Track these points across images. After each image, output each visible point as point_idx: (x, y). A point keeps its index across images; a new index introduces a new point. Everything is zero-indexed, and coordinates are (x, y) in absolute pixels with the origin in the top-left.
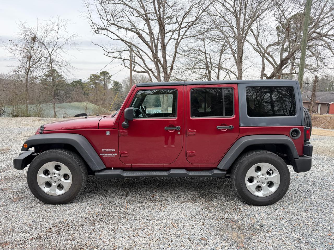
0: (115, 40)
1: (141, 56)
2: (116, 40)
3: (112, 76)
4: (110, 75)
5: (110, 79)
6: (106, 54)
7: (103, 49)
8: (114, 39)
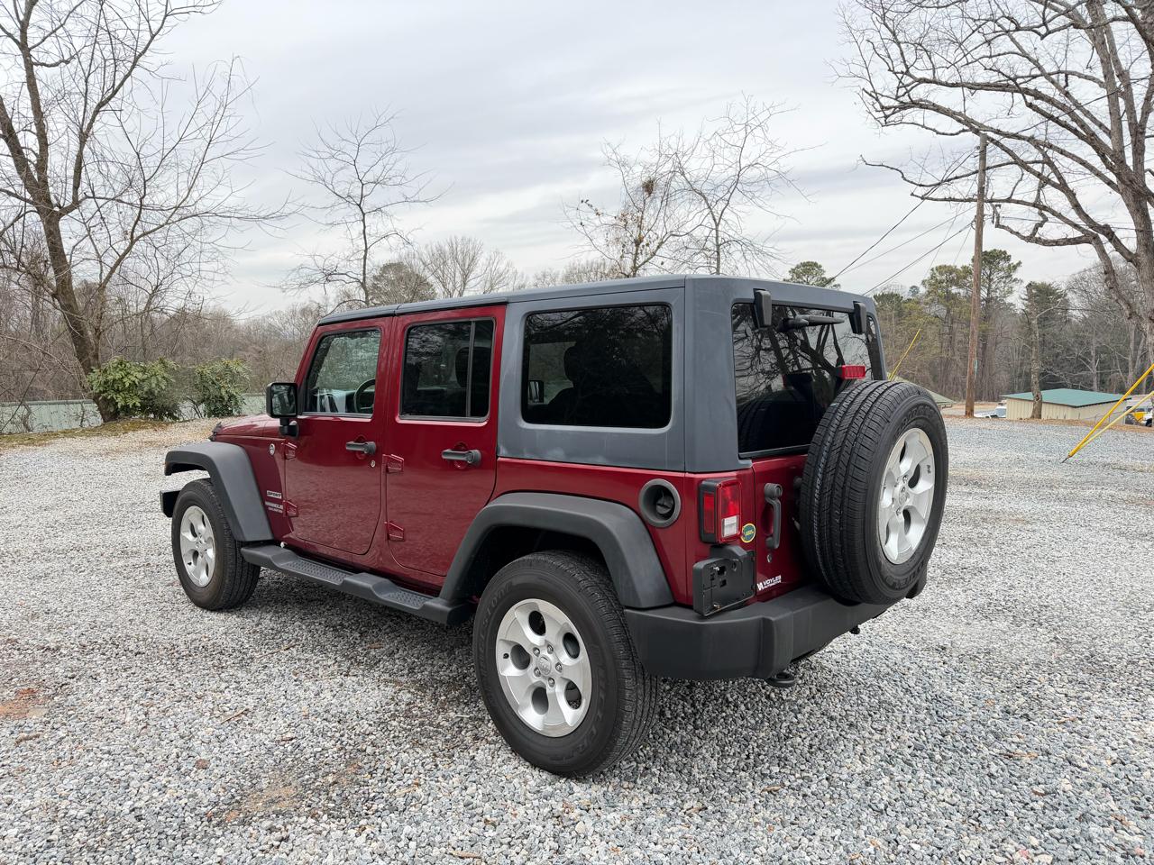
0: (952, 134)
1: (1060, 178)
2: (957, 134)
3: (1019, 263)
4: (1014, 261)
5: (1014, 277)
6: (920, 191)
7: (903, 177)
8: (949, 132)
